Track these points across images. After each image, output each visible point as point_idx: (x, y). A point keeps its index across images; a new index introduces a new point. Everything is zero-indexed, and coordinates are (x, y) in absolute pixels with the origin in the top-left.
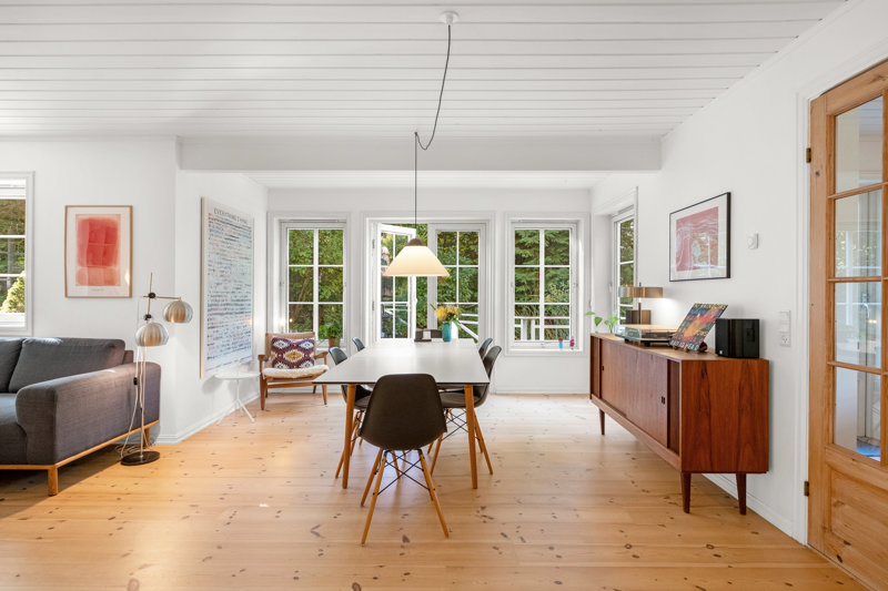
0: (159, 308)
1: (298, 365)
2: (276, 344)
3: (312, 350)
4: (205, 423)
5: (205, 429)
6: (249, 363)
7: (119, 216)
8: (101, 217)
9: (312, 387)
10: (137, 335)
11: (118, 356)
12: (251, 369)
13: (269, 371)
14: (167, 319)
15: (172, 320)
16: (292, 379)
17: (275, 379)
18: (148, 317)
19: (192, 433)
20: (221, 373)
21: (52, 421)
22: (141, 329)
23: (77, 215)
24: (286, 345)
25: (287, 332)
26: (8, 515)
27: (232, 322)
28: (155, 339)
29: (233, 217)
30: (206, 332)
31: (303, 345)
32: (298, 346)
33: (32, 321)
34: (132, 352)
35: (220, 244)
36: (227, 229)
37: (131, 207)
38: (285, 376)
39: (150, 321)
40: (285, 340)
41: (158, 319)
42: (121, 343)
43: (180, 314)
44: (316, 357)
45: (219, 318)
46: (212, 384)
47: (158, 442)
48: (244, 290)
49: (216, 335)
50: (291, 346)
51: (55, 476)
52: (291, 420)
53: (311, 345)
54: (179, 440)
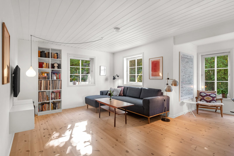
0: (170, 82)
1: (210, 102)
2: (201, 94)
3: (215, 97)
4: (180, 114)
5: (181, 116)
6: (192, 99)
7: (160, 59)
8: (156, 60)
9: (215, 110)
10: (165, 89)
11: (160, 93)
12: (193, 101)
13: (199, 102)
14: (172, 85)
15: (173, 85)
16: (208, 106)
17: (201, 105)
18: (167, 84)
19: (178, 116)
20: (185, 101)
21: (149, 107)
22: (166, 87)
23: (151, 61)
24: (205, 94)
25: (204, 90)
26: (141, 126)
27: (188, 86)
28: (169, 90)
29: (188, 56)
30: (181, 89)
31: (211, 95)
32: (209, 95)
33: (143, 84)
34: (163, 93)
35: (184, 64)
36: (186, 60)
37: (162, 57)
38: (205, 104)
39: (168, 85)
40: (205, 93)
41: (170, 85)
42: (161, 90)
43: (175, 84)
44: (217, 100)
45: (184, 85)
46: (182, 103)
47: (169, 116)
48: (191, 77)
49: (183, 90)
50: (207, 95)
51: (149, 119)
52: (208, 120)
53: (215, 96)
54: (174, 117)
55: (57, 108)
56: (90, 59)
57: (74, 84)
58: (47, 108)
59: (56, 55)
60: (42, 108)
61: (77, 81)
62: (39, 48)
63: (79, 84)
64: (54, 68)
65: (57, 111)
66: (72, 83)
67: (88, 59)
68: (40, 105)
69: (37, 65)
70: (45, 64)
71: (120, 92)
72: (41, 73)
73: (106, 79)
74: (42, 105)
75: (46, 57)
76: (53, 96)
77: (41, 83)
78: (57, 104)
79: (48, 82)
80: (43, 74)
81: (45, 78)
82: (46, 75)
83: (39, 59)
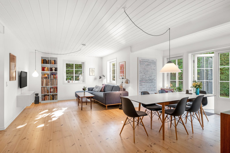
18: (122, 82)
23: (120, 64)
27: (148, 85)
29: (149, 60)
31: (169, 92)
33: (117, 82)
35: (143, 67)
36: (146, 63)
37: (125, 62)
48: (153, 77)
55: (55, 99)
56: (82, 63)
57: (69, 82)
58: (48, 99)
59: (53, 61)
60: (45, 99)
61: (71, 80)
62: (42, 57)
63: (72, 82)
64: (52, 71)
65: (54, 101)
66: (67, 81)
67: (80, 63)
68: (43, 97)
69: (40, 69)
70: (46, 68)
71: (101, 88)
72: (43, 74)
73: (95, 79)
74: (44, 96)
75: (47, 63)
76: (52, 90)
77: (43, 81)
78: (55, 96)
79: (48, 80)
80: (45, 75)
81: (46, 78)
82: (47, 75)
83: (42, 65)
